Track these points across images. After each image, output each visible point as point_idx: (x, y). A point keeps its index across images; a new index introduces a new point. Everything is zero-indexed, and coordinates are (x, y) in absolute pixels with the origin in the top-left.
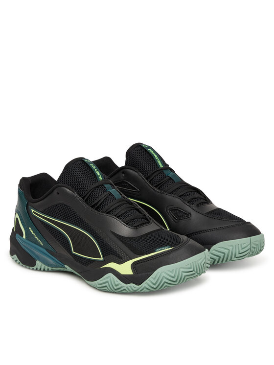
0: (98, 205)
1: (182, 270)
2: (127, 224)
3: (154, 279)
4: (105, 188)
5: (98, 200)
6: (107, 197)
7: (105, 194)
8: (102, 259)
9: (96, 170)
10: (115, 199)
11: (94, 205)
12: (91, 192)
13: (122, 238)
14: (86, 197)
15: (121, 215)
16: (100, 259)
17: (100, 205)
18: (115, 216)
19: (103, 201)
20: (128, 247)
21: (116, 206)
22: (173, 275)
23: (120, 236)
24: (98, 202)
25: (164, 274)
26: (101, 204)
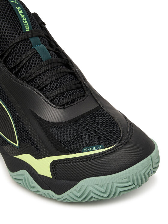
0: (20, 67)
1: (116, 185)
2: (51, 101)
3: (78, 192)
4: (30, 43)
5: (20, 60)
6: (31, 58)
7: (30, 52)
8: (17, 145)
9: (22, 16)
10: (42, 61)
11: (15, 68)
12: (12, 48)
13: (43, 123)
14: (5, 56)
15: (47, 86)
16: (15, 144)
17: (22, 68)
18: (37, 88)
19: (26, 63)
20: (49, 138)
21: (41, 71)
22: (103, 190)
23: (41, 119)
24: (20, 63)
25: (90, 188)
26: (23, 66)
